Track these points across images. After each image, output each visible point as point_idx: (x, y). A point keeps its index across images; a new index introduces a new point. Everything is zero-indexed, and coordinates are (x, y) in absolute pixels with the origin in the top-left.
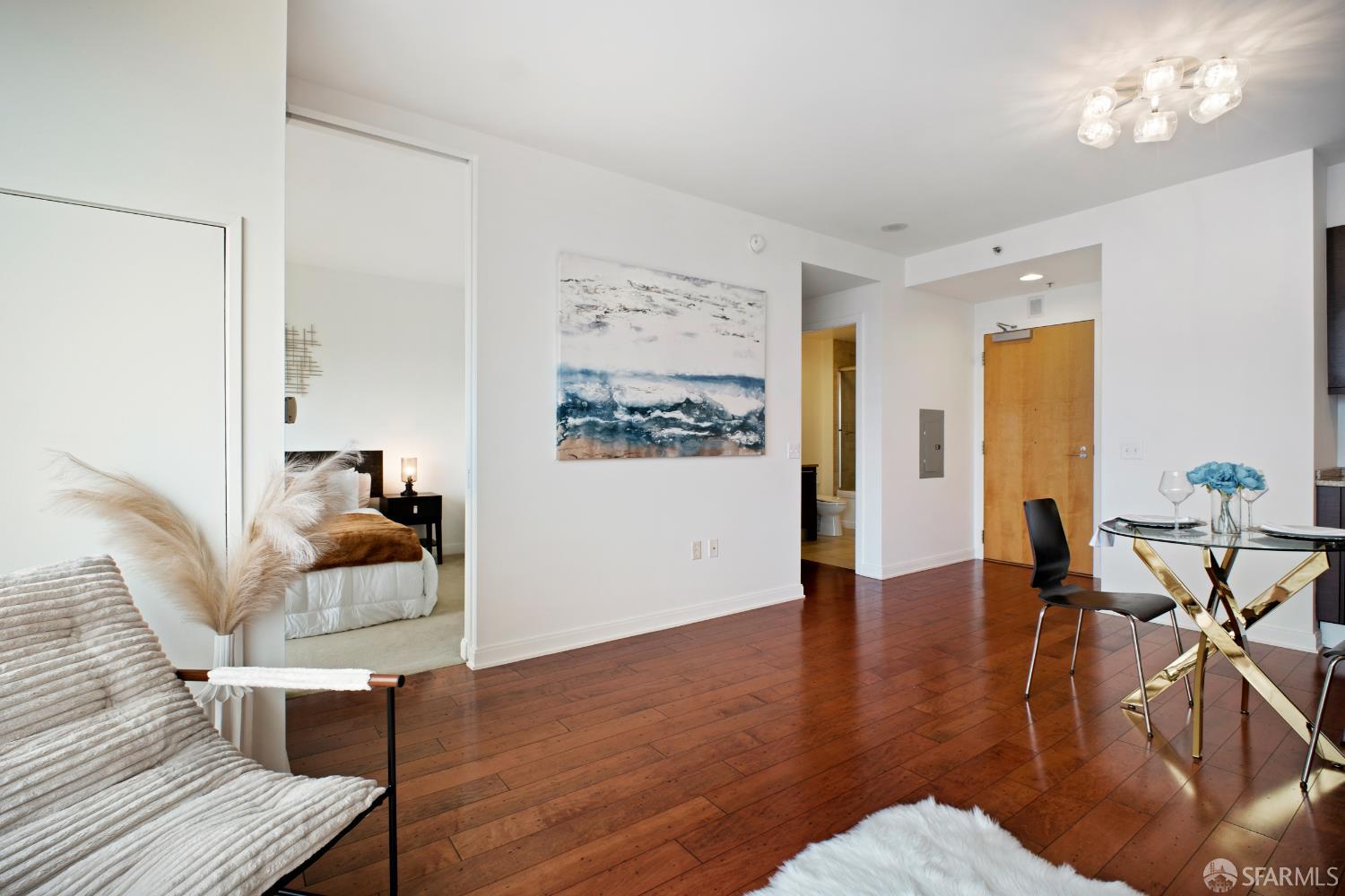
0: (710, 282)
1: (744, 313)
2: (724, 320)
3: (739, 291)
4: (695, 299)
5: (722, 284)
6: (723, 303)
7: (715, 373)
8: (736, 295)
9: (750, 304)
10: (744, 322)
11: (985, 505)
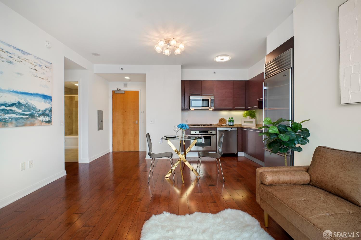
0: (30, 54)
1: (44, 70)
2: (35, 71)
3: (42, 61)
4: (23, 60)
5: (35, 56)
6: (35, 64)
7: (32, 92)
8: (41, 62)
9: (46, 67)
10: (44, 73)
11: (113, 137)
